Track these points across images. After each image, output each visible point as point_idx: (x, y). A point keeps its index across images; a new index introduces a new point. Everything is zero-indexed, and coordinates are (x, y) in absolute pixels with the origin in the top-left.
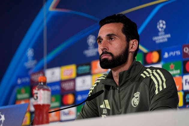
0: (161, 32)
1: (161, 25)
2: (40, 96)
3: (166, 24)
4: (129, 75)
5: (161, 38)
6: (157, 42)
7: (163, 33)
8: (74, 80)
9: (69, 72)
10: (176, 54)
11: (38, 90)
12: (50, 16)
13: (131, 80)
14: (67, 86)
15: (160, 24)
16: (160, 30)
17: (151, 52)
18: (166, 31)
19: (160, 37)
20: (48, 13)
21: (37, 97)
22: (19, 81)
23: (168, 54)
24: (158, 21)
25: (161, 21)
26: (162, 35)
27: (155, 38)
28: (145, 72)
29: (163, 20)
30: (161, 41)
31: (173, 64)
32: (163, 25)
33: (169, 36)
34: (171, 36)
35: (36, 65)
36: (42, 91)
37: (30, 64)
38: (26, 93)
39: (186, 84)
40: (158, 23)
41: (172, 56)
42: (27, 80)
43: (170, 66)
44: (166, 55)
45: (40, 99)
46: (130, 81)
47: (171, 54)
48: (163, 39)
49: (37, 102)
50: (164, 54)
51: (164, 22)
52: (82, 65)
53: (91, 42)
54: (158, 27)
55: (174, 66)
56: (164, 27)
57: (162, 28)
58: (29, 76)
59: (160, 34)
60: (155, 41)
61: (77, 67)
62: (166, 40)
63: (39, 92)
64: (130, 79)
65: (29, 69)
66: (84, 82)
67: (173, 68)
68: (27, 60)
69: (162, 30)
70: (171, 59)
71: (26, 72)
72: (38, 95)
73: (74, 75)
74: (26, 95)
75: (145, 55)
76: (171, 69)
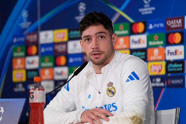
0: (147, 4)
5: (147, 10)
6: (143, 13)
7: (148, 6)
8: (66, 43)
10: (160, 26)
14: (60, 48)
16: (145, 2)
17: (137, 22)
19: (145, 9)
21: (33, 96)
22: (15, 40)
23: (153, 25)
26: (147, 7)
27: (141, 10)
30: (147, 13)
31: (157, 35)
33: (153, 8)
34: (156, 9)
38: (22, 51)
39: (168, 55)
42: (22, 39)
43: (154, 37)
44: (151, 27)
47: (155, 26)
48: (148, 11)
49: (33, 100)
52: (74, 30)
53: (82, 9)
55: (157, 37)
58: (24, 36)
59: (145, 6)
60: (140, 13)
61: (69, 32)
62: (151, 12)
63: (34, 91)
66: (75, 45)
67: (157, 39)
68: (22, 21)
70: (155, 30)
72: (34, 94)
73: (66, 39)
74: (22, 54)
75: (131, 25)
76: (155, 39)
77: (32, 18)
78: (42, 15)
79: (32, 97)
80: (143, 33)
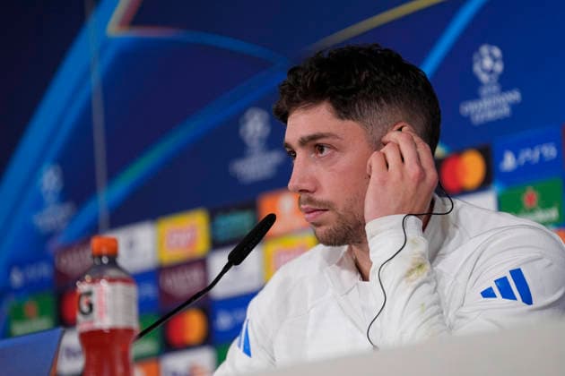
0: (488, 84)
1: (488, 62)
2: (101, 303)
3: (506, 59)
5: (490, 106)
6: (478, 119)
7: (495, 88)
8: (202, 263)
9: (184, 238)
10: (541, 155)
11: (93, 281)
12: (110, 54)
14: (181, 284)
15: (481, 58)
16: (484, 78)
18: (505, 83)
19: (486, 103)
20: (105, 43)
21: (91, 306)
22: (17, 278)
23: (517, 156)
24: (476, 49)
25: (484, 50)
26: (491, 95)
27: (469, 108)
29: (492, 43)
30: (491, 115)
31: (536, 189)
32: (495, 60)
33: (515, 96)
34: (523, 96)
35: (71, 220)
36: (104, 285)
37: (52, 216)
40: (475, 57)
41: (528, 163)
42: (44, 270)
43: (525, 198)
44: (509, 162)
45: (101, 314)
47: (526, 158)
48: (496, 107)
49: (92, 322)
50: (502, 159)
51: (497, 52)
52: (227, 210)
53: (255, 134)
54: (477, 68)
55: (536, 196)
56: (499, 67)
57: (491, 72)
58: (50, 260)
59: (484, 91)
60: (467, 119)
61: (213, 216)
62: (506, 111)
63: (95, 288)
65: (50, 235)
67: (535, 203)
68: (39, 204)
69: (491, 79)
70: (525, 173)
71: (38, 247)
72: (94, 299)
73: (201, 246)
74: (43, 323)
76: (526, 204)
78: (113, 172)
79: (85, 308)
80: (483, 186)
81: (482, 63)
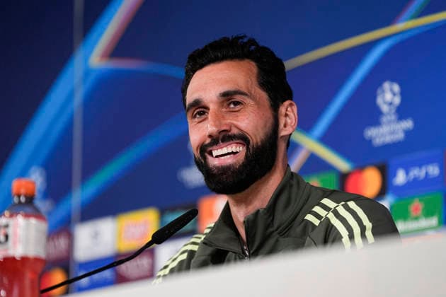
0: (388, 114)
1: (389, 95)
2: (15, 234)
3: (403, 94)
4: (272, 220)
5: (389, 131)
6: (378, 141)
7: (393, 117)
9: (138, 231)
10: (427, 173)
13: (279, 233)
15: (383, 92)
16: (385, 108)
18: (401, 113)
19: (385, 129)
20: (87, 72)
21: (7, 236)
23: (407, 173)
24: (380, 84)
25: (387, 85)
26: (389, 122)
27: (372, 132)
28: (317, 209)
29: (393, 80)
30: (388, 139)
31: (420, 200)
32: (394, 94)
33: (408, 124)
34: (415, 123)
36: (20, 220)
40: (379, 91)
43: (411, 208)
44: (400, 178)
45: (15, 243)
46: (278, 236)
47: (415, 175)
48: (392, 133)
50: (395, 175)
51: (396, 88)
54: (380, 101)
55: (421, 206)
56: (397, 100)
57: (391, 104)
59: (384, 119)
60: (370, 141)
62: (400, 136)
63: (11, 222)
64: (276, 230)
67: (420, 212)
69: (390, 110)
72: (10, 231)
75: (343, 177)
76: (413, 214)
77: (57, 189)
78: (87, 173)
79: (2, 238)
81: (384, 96)
